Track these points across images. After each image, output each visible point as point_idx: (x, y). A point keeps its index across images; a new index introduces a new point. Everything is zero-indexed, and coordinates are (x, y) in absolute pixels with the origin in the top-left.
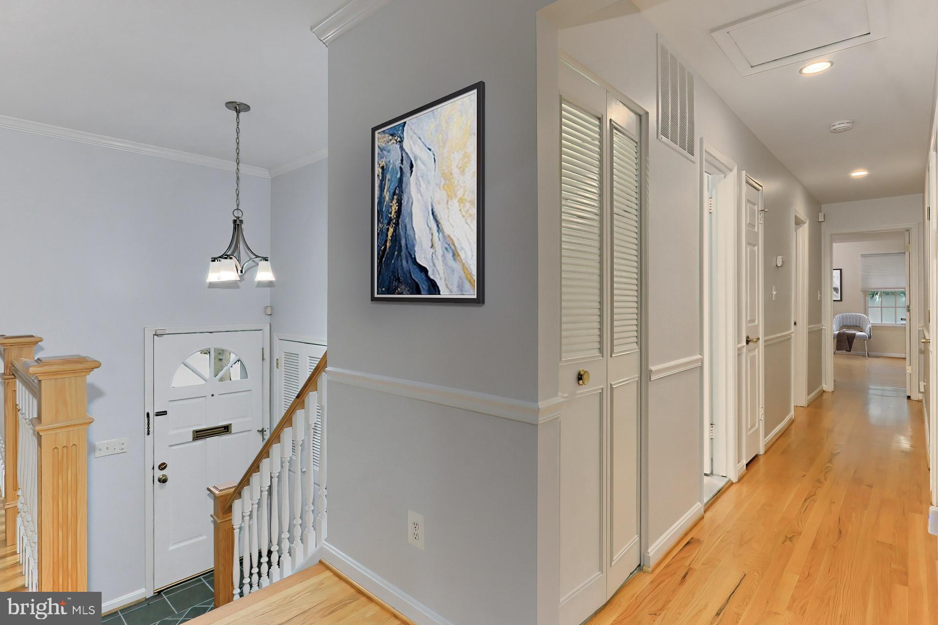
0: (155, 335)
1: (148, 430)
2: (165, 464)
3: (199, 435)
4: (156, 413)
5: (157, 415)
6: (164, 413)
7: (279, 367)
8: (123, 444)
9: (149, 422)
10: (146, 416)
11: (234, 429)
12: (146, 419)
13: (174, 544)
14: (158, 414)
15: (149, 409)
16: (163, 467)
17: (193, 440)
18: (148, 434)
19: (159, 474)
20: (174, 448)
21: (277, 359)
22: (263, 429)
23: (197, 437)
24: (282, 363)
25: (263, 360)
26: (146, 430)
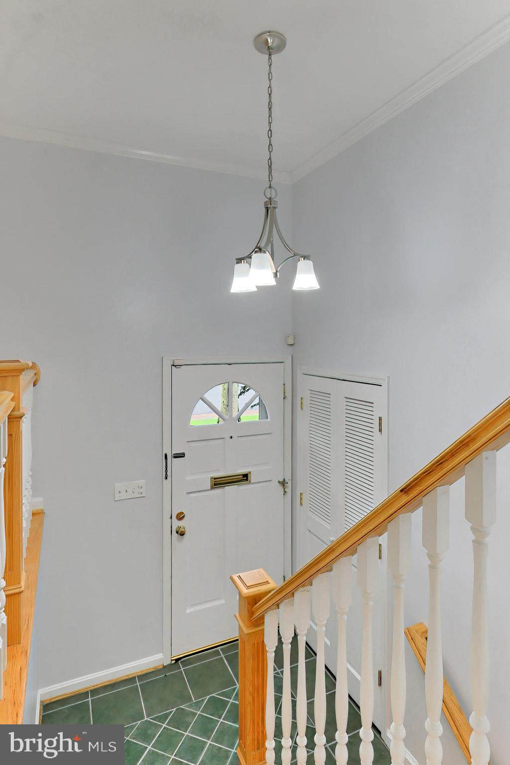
0: (173, 365)
1: (166, 474)
2: (183, 513)
3: (218, 483)
4: (174, 454)
5: (175, 457)
6: (182, 455)
7: (304, 408)
8: (141, 487)
9: (166, 465)
10: (164, 458)
11: (252, 478)
12: (164, 460)
13: (192, 606)
14: (177, 456)
15: (167, 450)
16: (180, 516)
17: (212, 488)
18: (166, 478)
19: (177, 524)
20: (192, 495)
21: (302, 398)
22: (284, 480)
23: (215, 485)
24: (306, 402)
25: (284, 398)
26: (164, 474)
